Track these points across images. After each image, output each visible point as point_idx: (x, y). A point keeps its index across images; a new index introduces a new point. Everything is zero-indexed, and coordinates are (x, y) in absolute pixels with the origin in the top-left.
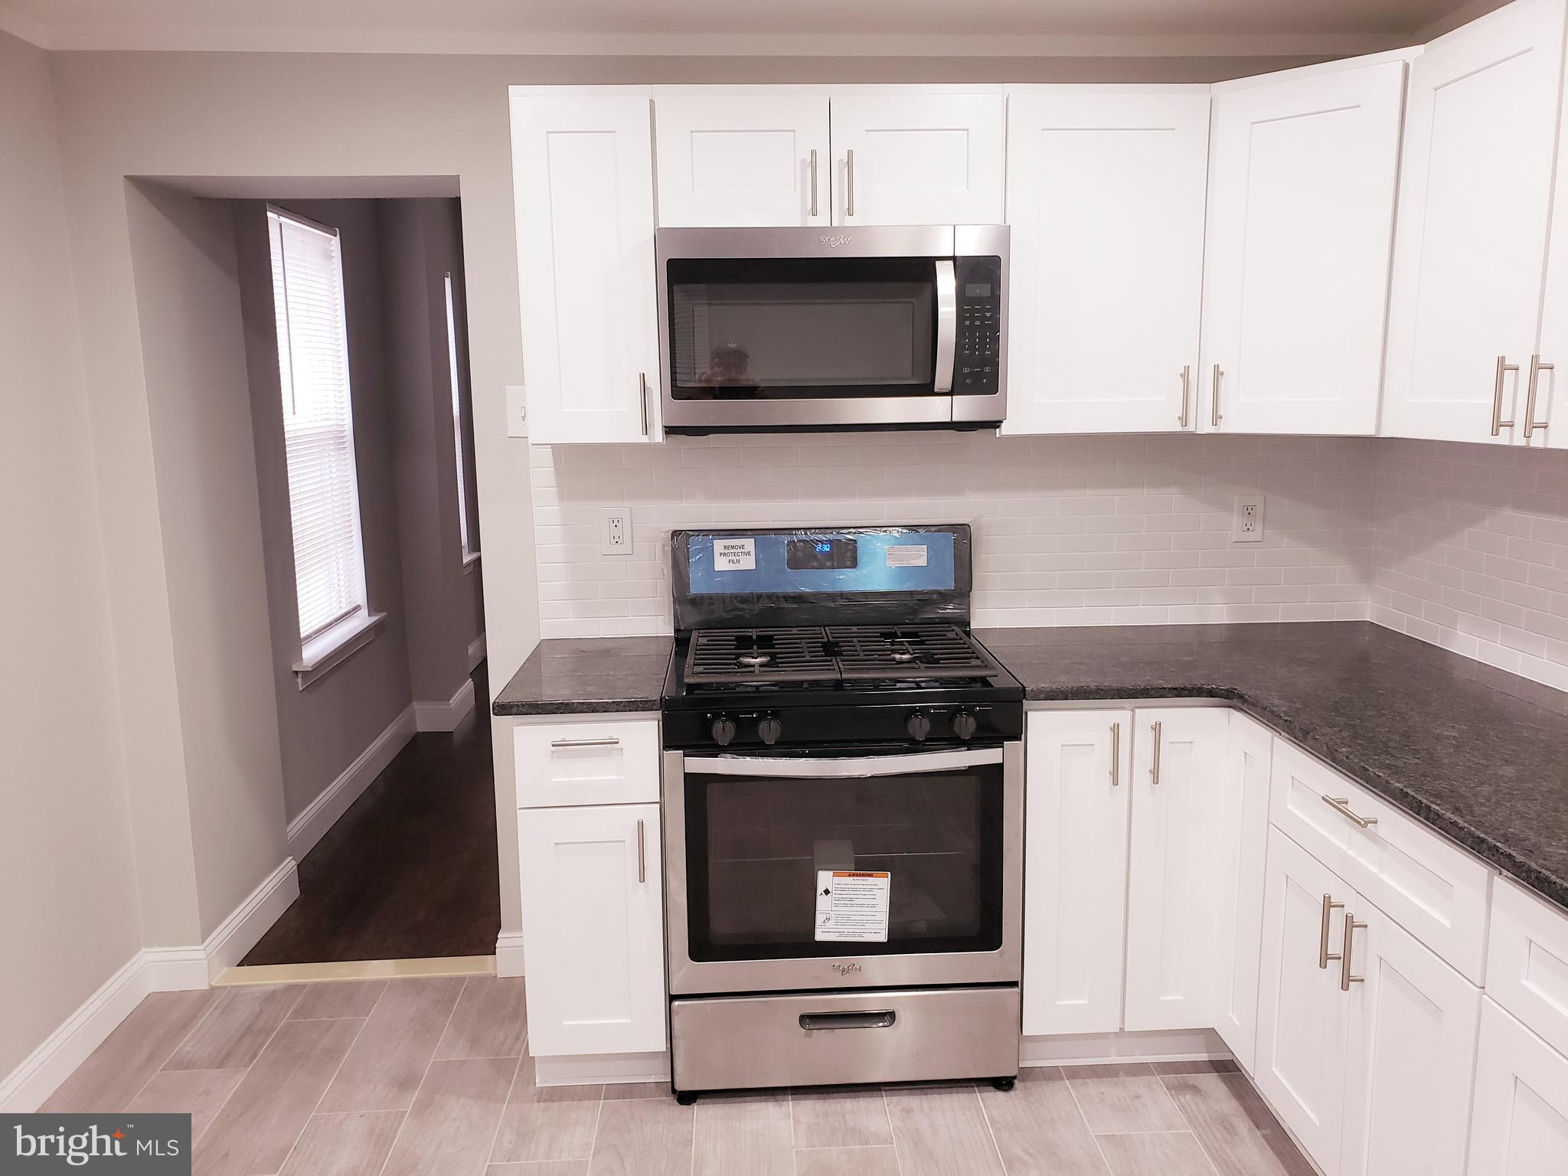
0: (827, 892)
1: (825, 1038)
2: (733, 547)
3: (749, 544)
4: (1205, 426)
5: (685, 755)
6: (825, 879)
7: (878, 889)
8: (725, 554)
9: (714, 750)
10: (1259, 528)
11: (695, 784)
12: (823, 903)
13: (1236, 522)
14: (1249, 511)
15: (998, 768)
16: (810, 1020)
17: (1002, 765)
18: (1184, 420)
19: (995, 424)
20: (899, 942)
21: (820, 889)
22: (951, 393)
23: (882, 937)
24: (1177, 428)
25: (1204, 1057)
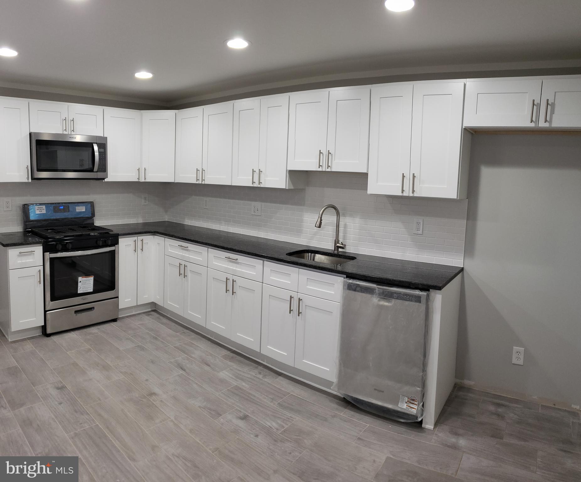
0: (80, 282)
1: (80, 315)
2: (40, 208)
3: (44, 207)
4: (142, 180)
5: (50, 253)
6: (80, 279)
7: (91, 279)
8: (38, 210)
9: (57, 252)
10: (147, 202)
11: (52, 260)
12: (79, 284)
13: (143, 201)
14: (145, 199)
15: (114, 251)
16: (76, 312)
17: (115, 250)
18: (139, 179)
19: (104, 179)
20: (95, 291)
21: (79, 281)
22: (97, 172)
23: (92, 291)
24: (137, 180)
25: (150, 310)
